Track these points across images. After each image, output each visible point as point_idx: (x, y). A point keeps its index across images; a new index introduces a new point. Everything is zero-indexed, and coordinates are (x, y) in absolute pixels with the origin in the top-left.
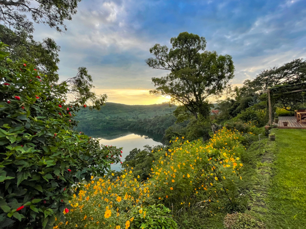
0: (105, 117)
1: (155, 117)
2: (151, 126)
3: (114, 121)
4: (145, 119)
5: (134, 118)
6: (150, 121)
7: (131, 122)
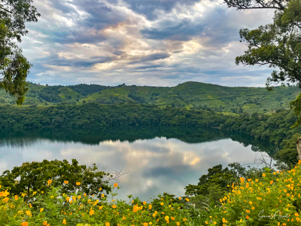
0: (184, 106)
1: (278, 112)
2: (266, 128)
3: (198, 113)
4: (255, 115)
5: (234, 111)
6: (265, 119)
7: (228, 117)
